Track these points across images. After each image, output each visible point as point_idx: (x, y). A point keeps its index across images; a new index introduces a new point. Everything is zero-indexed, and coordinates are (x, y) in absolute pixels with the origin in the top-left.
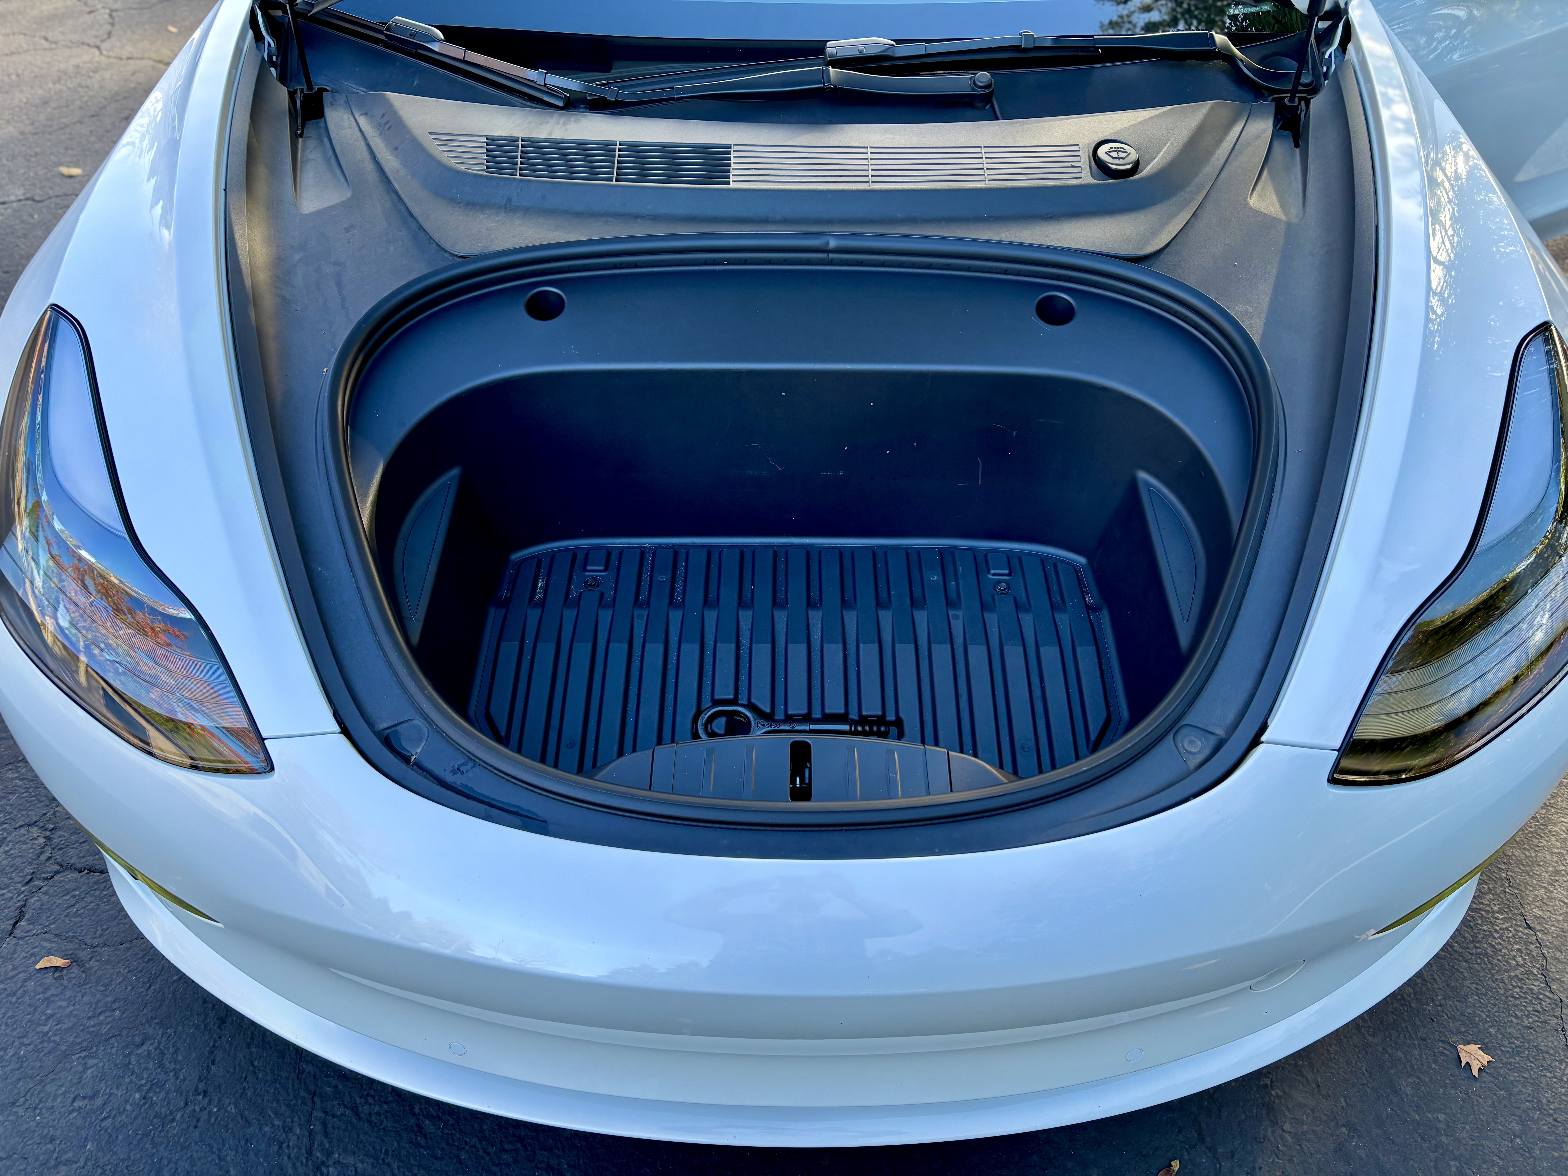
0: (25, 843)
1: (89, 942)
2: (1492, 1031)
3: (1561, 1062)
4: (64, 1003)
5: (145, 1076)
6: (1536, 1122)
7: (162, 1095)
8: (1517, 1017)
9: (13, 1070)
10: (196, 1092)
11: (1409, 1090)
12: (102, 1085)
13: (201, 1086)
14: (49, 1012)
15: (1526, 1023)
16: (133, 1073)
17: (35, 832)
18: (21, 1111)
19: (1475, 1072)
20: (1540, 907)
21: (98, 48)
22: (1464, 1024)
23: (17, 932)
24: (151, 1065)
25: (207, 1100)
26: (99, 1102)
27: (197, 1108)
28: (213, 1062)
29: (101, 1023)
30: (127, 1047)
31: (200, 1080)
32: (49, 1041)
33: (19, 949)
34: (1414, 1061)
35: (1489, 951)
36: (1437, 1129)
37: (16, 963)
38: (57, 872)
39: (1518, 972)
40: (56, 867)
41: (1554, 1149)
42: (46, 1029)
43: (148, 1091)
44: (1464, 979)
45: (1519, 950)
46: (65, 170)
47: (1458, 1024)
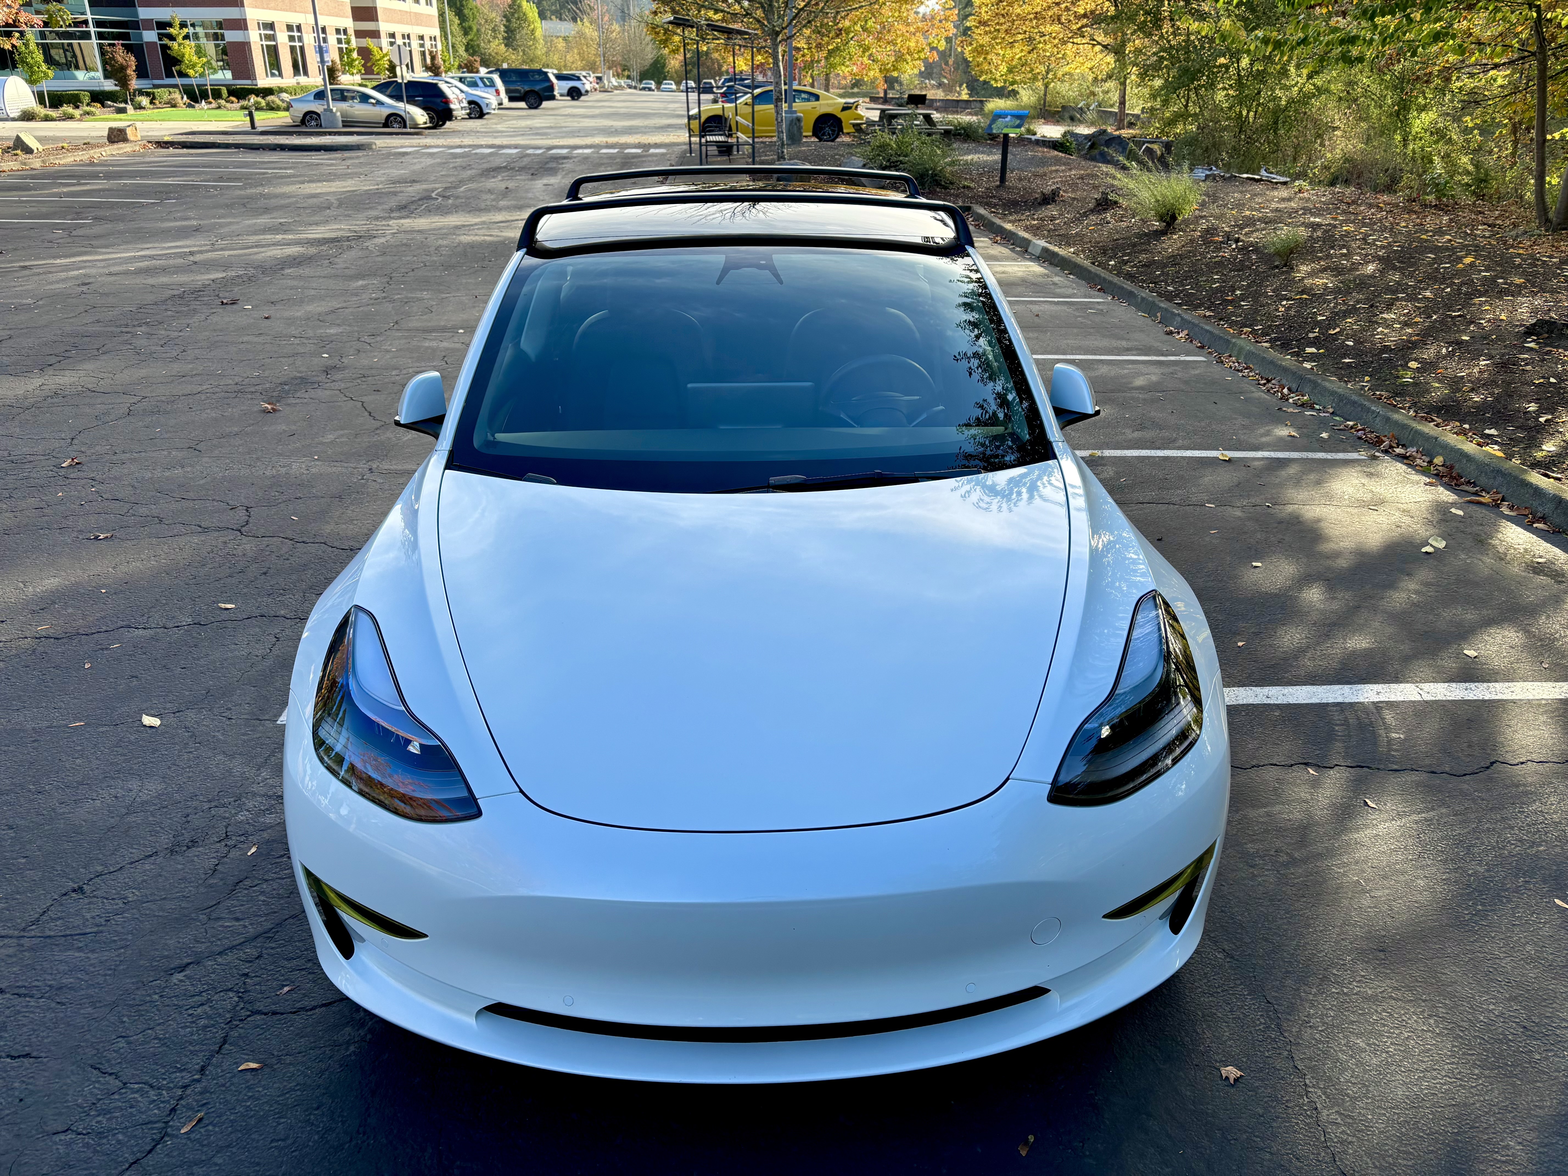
0: (225, 1000)
1: (276, 1053)
2: (1244, 1060)
3: (1290, 1075)
4: (260, 1089)
5: (321, 1125)
6: (1274, 1107)
7: (334, 1135)
8: (1260, 1051)
9: (226, 1128)
10: (358, 1132)
11: (1188, 1093)
12: (291, 1132)
13: (361, 1130)
14: (250, 1094)
15: (1267, 1054)
16: (313, 1124)
17: (231, 994)
18: (234, 1150)
19: (1232, 1081)
20: (1276, 992)
21: (240, 531)
22: (1224, 1056)
23: (223, 1051)
24: (325, 1119)
25: (365, 1137)
26: (289, 1142)
27: (359, 1142)
28: (369, 1116)
29: (288, 1098)
30: (306, 1110)
31: (360, 1126)
32: (252, 1110)
33: (225, 1060)
34: (1191, 1077)
35: (1241, 1016)
36: (1207, 1114)
37: (225, 1068)
38: (249, 1016)
39: (1261, 1027)
40: (249, 1013)
41: (1286, 1122)
42: (249, 1104)
43: (324, 1134)
44: (1225, 1032)
45: (1261, 1015)
46: (223, 606)
47: (1220, 1056)
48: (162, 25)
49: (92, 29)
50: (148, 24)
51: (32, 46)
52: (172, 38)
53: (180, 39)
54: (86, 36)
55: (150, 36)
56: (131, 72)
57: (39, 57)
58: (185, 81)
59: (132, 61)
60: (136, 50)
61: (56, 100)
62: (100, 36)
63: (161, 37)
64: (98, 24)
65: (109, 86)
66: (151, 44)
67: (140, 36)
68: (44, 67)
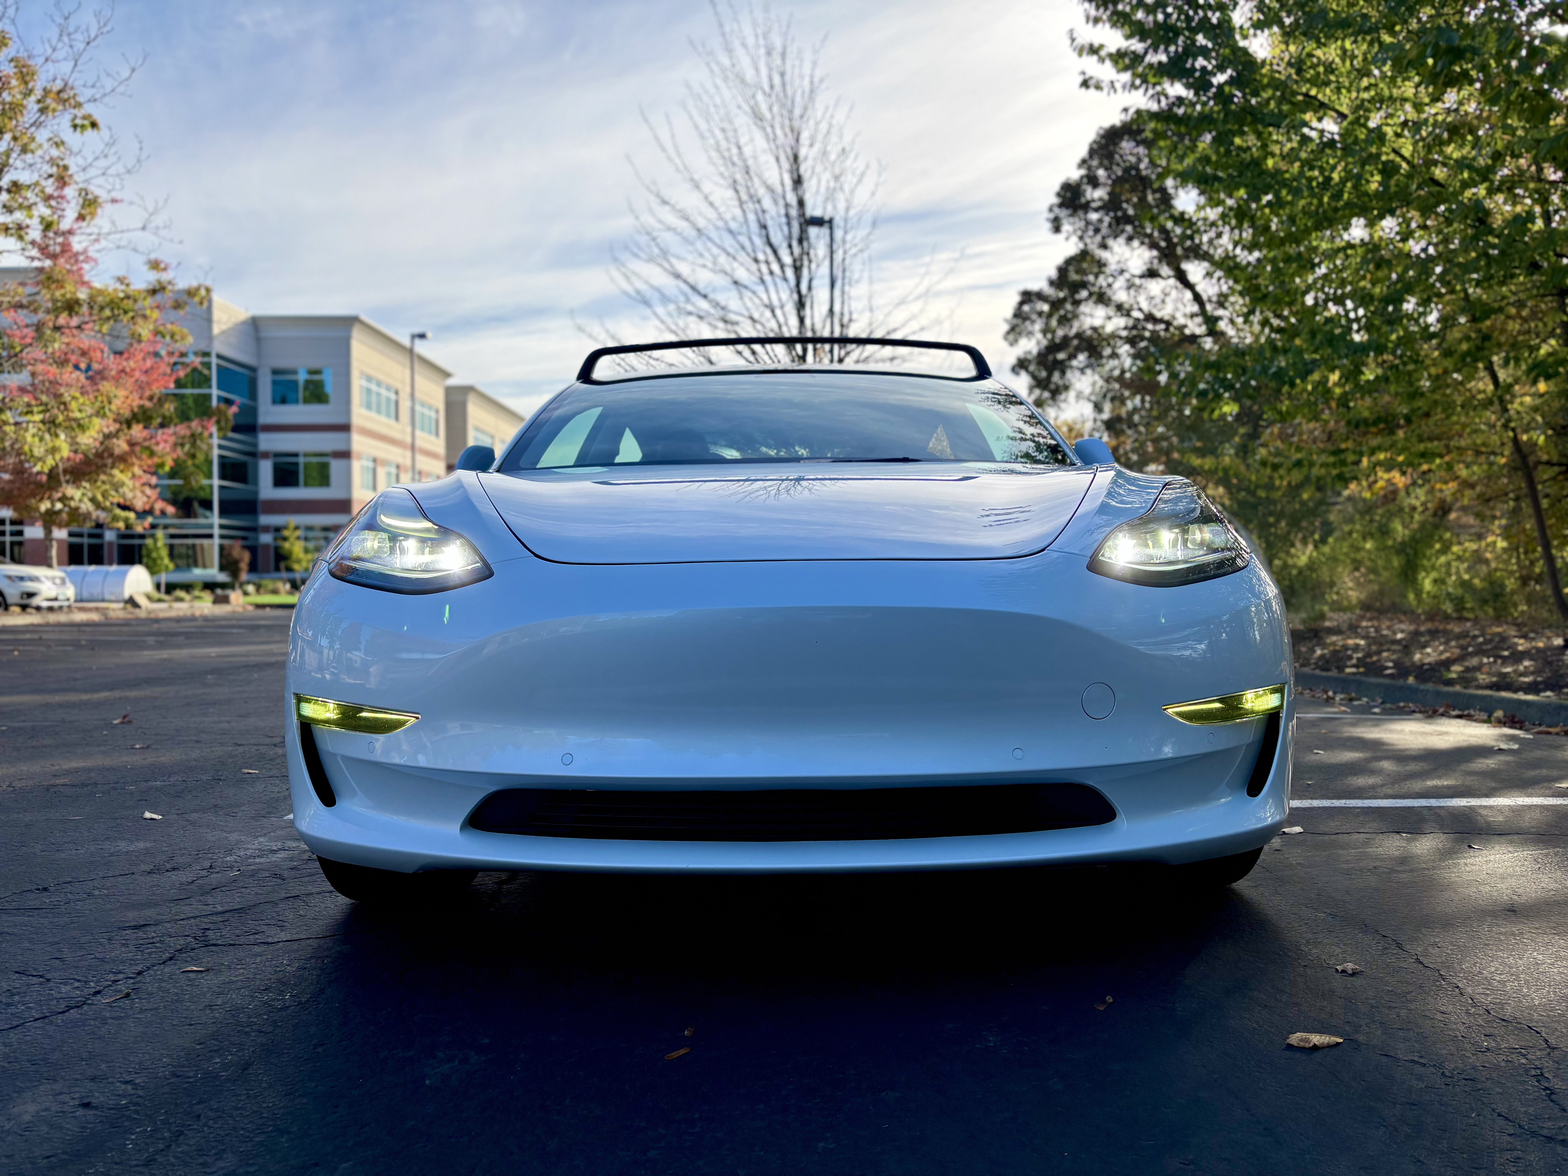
48: (278, 529)
49: (216, 531)
50: (266, 529)
51: (160, 544)
52: (285, 539)
53: (292, 540)
54: (210, 536)
55: (266, 538)
56: (244, 565)
57: (164, 553)
58: (290, 575)
59: (246, 557)
60: (253, 550)
61: (170, 588)
62: (222, 537)
63: (275, 539)
64: (222, 527)
65: (222, 577)
66: (266, 546)
67: (257, 539)
68: (166, 561)
